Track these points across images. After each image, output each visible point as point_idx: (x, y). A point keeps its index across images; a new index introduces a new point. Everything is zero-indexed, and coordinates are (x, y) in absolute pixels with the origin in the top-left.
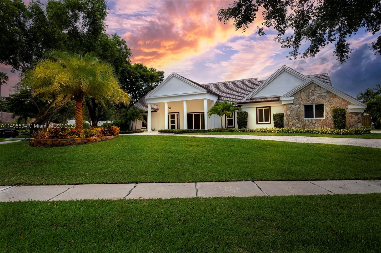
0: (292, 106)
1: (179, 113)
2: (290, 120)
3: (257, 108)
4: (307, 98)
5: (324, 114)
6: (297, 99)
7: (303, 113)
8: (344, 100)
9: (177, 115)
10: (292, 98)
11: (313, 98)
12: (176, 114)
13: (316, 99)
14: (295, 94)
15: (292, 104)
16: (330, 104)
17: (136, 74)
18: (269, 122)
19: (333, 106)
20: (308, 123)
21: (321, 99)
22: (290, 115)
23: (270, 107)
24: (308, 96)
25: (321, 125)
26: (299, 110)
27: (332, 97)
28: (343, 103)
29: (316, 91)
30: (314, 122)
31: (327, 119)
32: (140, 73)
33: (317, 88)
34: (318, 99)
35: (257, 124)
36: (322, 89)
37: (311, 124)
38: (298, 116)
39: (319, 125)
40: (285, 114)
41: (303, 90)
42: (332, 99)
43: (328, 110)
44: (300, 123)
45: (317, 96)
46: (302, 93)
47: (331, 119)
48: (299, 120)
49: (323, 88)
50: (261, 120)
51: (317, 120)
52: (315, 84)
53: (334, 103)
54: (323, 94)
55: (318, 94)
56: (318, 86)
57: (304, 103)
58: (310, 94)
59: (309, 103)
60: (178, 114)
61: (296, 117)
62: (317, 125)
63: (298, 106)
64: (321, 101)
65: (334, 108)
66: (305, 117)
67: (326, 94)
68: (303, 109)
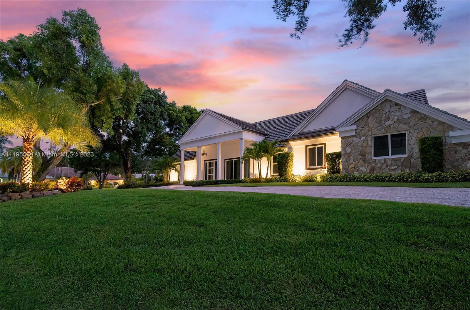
0: (355, 139)
2: (352, 161)
4: (378, 125)
5: (407, 149)
6: (362, 128)
7: (371, 150)
8: (441, 123)
10: (355, 127)
11: (387, 123)
13: (392, 126)
14: (359, 120)
15: (353, 136)
16: (416, 131)
19: (421, 134)
20: (379, 165)
21: (401, 125)
22: (351, 154)
24: (380, 122)
25: (400, 168)
26: (365, 144)
27: (420, 119)
28: (441, 128)
29: (392, 113)
30: (389, 163)
31: (410, 157)
33: (394, 108)
34: (396, 125)
36: (402, 108)
37: (384, 166)
38: (363, 155)
39: (397, 167)
40: (343, 152)
41: (371, 112)
42: (419, 123)
43: (413, 141)
44: (367, 165)
45: (395, 120)
46: (370, 118)
47: (417, 156)
48: (364, 161)
49: (404, 107)
51: (393, 159)
52: (391, 101)
53: (424, 129)
54: (405, 117)
55: (396, 117)
56: (397, 104)
57: (374, 133)
58: (383, 118)
59: (381, 133)
61: (360, 157)
62: (393, 168)
63: (363, 139)
64: (402, 128)
66: (375, 155)
67: (409, 115)
68: (371, 143)
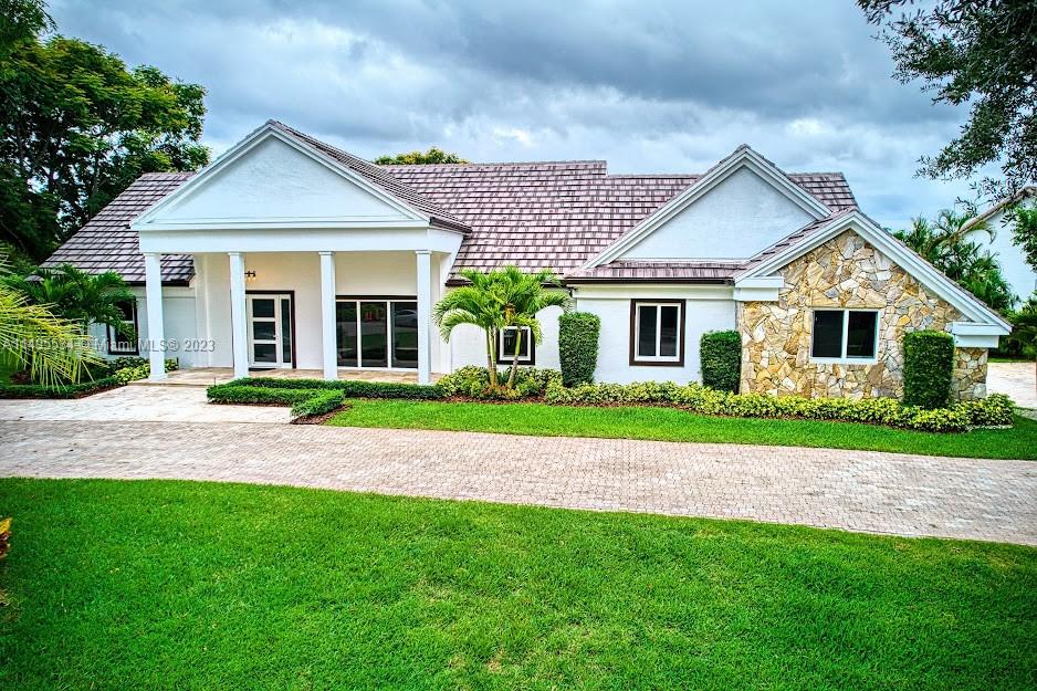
0: (774, 309)
1: (292, 293)
2: (764, 363)
3: (634, 301)
4: (829, 285)
5: (877, 348)
6: (792, 287)
7: (807, 340)
8: (943, 303)
9: (283, 301)
10: (778, 281)
11: (846, 285)
12: (278, 299)
13: (854, 293)
14: (787, 265)
15: (772, 303)
16: (898, 311)
17: (71, 94)
18: (676, 359)
19: (906, 319)
20: (822, 377)
21: (872, 294)
22: (765, 345)
23: (683, 302)
24: (831, 279)
25: (862, 387)
26: (796, 326)
27: (908, 287)
28: (939, 313)
29: (857, 264)
30: (842, 374)
31: (882, 366)
32: (90, 93)
33: (862, 252)
34: (862, 292)
35: (633, 363)
36: (877, 255)
37: (833, 380)
38: (792, 351)
39: (856, 384)
40: (745, 339)
41: (815, 253)
42: (905, 294)
43: (890, 332)
44: (797, 374)
45: (861, 280)
46: (811, 264)
47: (895, 365)
48: (793, 366)
49: (881, 254)
50: (647, 348)
51: (851, 368)
52: (857, 235)
53: (912, 310)
54: (881, 276)
55: (864, 275)
56: (868, 245)
57: (816, 303)
58: (839, 272)
59: (832, 305)
60: (288, 297)
61: (785, 354)
62: (849, 385)
63: (793, 311)
64: (871, 301)
65: (909, 330)
66: (815, 354)
67: (888, 275)
68: (808, 324)
